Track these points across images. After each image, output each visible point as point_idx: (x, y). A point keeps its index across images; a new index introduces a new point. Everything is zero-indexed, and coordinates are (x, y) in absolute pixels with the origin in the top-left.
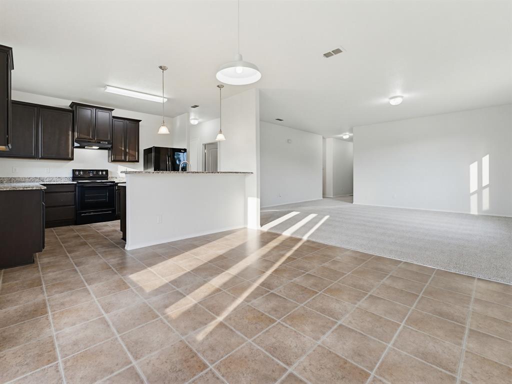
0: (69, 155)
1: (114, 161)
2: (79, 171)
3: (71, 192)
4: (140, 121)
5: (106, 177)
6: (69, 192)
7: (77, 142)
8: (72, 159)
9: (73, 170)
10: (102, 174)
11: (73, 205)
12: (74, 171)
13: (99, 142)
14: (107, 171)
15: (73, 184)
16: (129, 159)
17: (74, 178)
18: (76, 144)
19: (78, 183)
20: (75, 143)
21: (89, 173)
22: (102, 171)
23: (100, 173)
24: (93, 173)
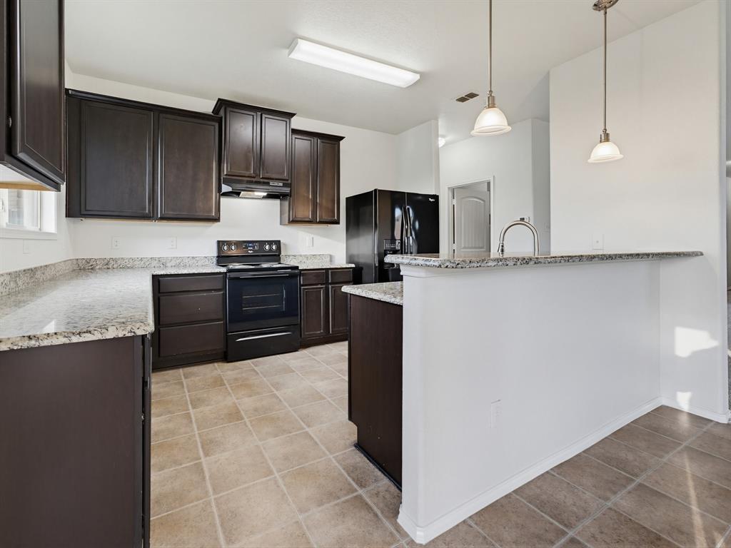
0: (211, 211)
1: (294, 221)
2: (229, 243)
3: (215, 290)
4: (342, 138)
5: (276, 256)
6: (212, 290)
7: (227, 182)
8: (217, 219)
9: (219, 242)
10: (271, 250)
11: (219, 320)
12: (220, 244)
13: (268, 184)
14: (278, 243)
15: (220, 273)
16: (321, 217)
17: (222, 259)
18: (225, 188)
19: (230, 271)
20: (223, 185)
21: (247, 247)
22: (270, 243)
23: (267, 247)
24: (254, 247)
